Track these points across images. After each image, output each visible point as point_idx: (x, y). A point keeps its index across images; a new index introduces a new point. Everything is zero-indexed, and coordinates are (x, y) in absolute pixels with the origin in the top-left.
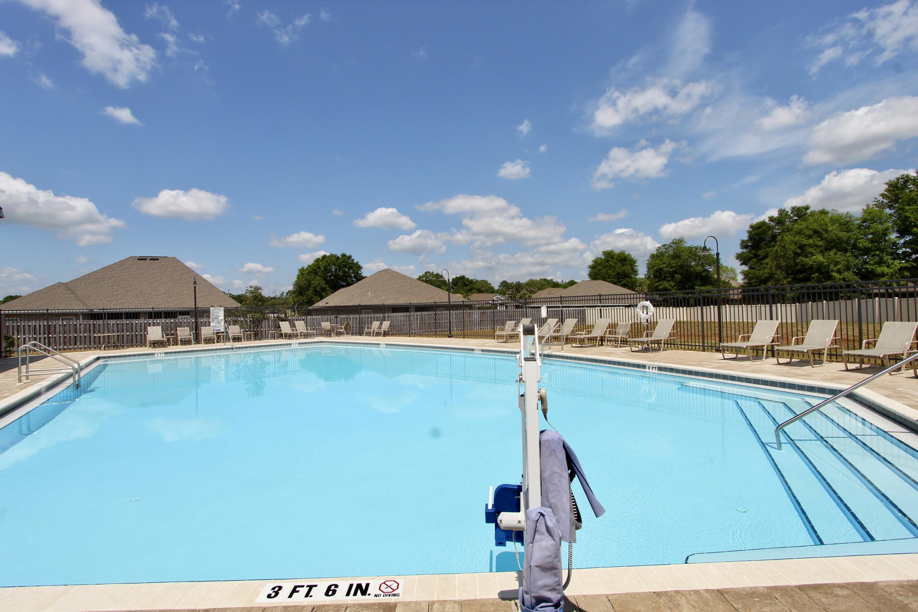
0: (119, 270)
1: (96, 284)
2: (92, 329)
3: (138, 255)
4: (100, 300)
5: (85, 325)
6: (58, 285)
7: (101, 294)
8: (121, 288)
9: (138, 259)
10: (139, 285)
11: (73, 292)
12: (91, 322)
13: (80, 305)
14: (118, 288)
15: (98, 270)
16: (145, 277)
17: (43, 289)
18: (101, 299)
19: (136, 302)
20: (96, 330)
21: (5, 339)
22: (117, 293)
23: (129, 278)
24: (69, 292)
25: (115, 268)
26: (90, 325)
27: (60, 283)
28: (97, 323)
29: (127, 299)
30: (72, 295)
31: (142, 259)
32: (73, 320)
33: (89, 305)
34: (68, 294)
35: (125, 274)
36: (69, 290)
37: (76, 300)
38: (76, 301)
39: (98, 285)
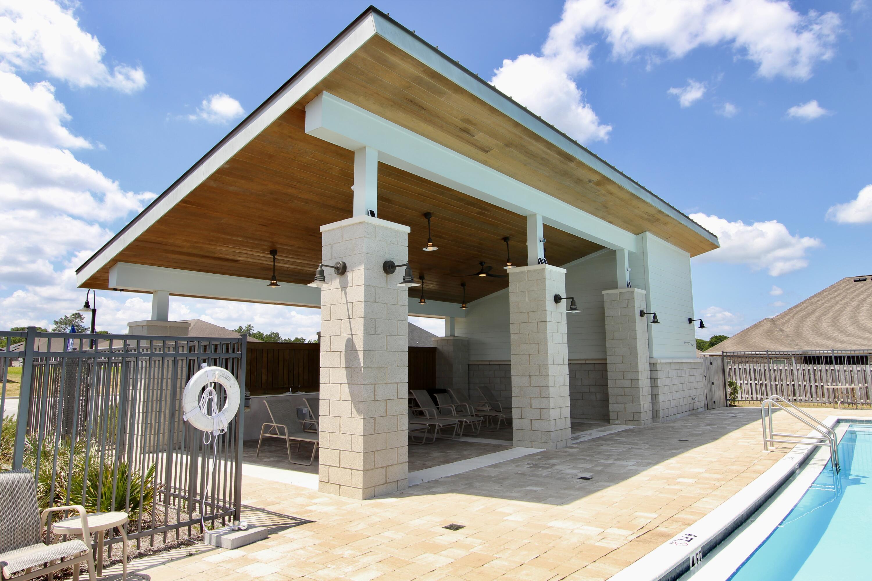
0: (831, 298)
1: (806, 318)
2: (812, 376)
3: (855, 274)
4: (813, 339)
5: (803, 370)
6: (765, 321)
7: (813, 330)
8: (838, 321)
9: (855, 281)
10: (861, 316)
11: (781, 330)
12: (810, 367)
13: (790, 344)
14: (833, 322)
15: (806, 300)
16: (868, 304)
17: (751, 327)
18: (815, 337)
19: (860, 340)
20: (817, 377)
21: (729, 385)
22: (833, 328)
23: (845, 308)
24: (777, 329)
25: (826, 295)
26: (809, 370)
27: (766, 319)
28: (817, 368)
29: (848, 336)
30: (781, 333)
31: (859, 280)
32: (785, 364)
33: (800, 344)
34: (776, 332)
35: (840, 302)
36: (776, 327)
37: (786, 338)
38: (786, 340)
39: (808, 319)
